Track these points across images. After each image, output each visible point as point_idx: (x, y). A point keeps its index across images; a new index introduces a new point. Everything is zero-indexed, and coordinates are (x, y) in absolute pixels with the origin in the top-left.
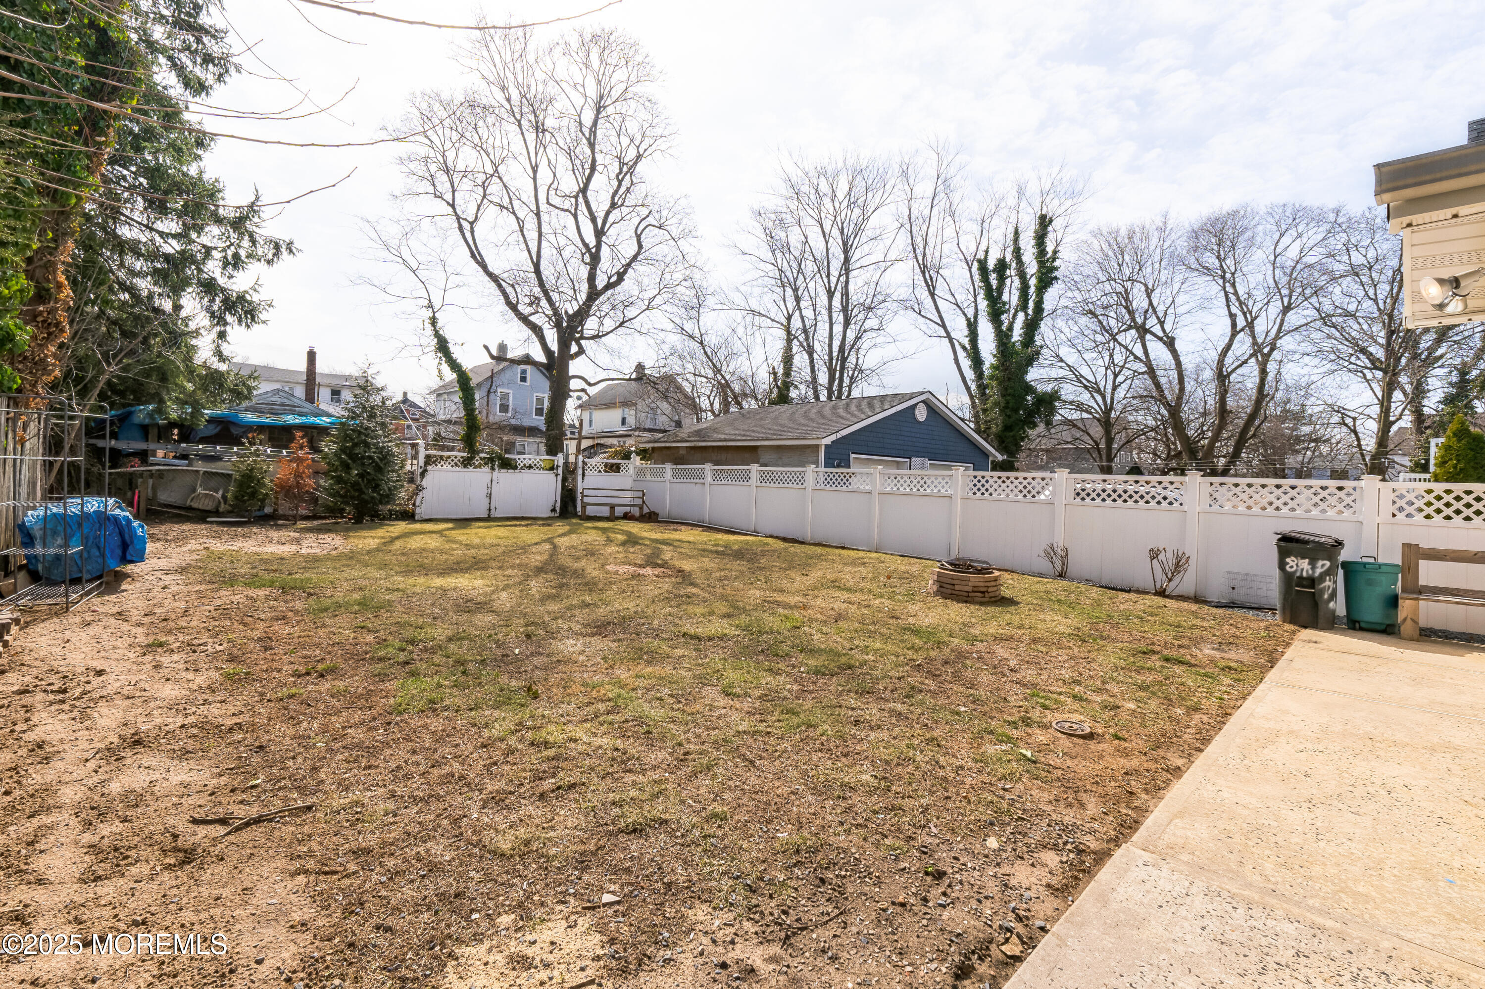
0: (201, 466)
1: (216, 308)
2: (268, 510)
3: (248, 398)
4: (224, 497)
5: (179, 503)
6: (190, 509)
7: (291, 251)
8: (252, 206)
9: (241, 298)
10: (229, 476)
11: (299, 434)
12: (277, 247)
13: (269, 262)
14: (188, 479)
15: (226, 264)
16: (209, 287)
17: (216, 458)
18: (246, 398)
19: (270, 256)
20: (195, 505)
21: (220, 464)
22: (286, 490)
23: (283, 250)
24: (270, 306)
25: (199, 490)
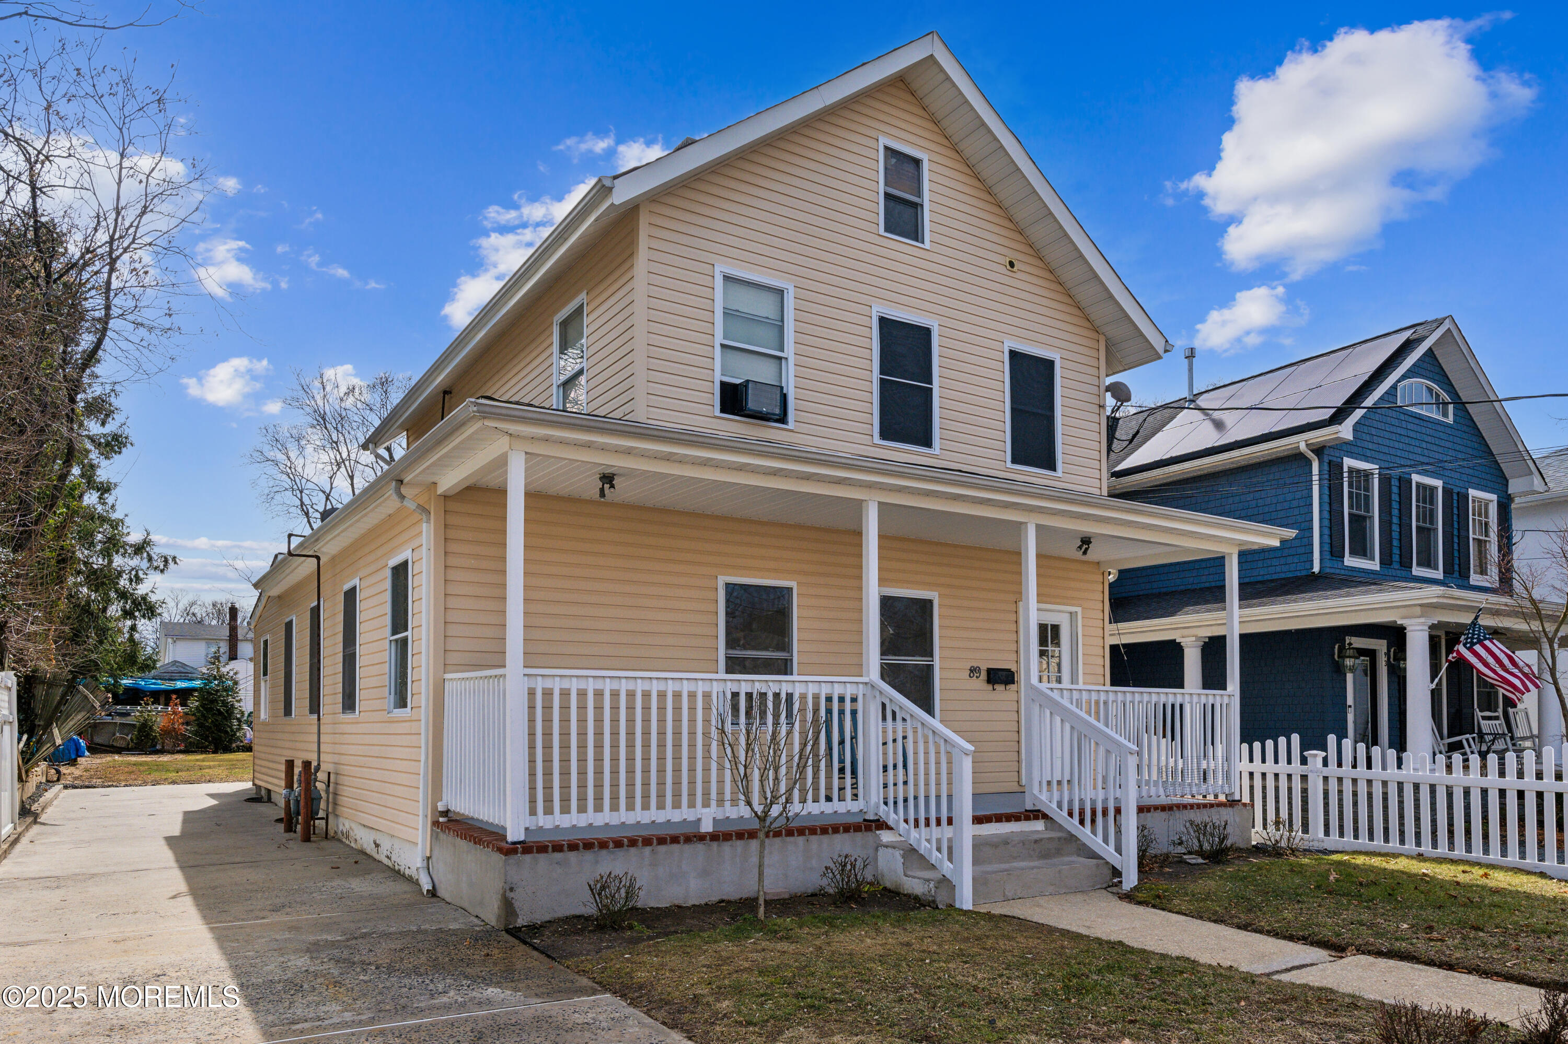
0: (118, 720)
1: (128, 607)
2: (159, 747)
3: (154, 668)
4: (131, 739)
5: (106, 743)
6: (112, 746)
7: (176, 563)
8: (145, 542)
9: (144, 598)
10: (134, 726)
11: (174, 696)
12: (166, 561)
13: (162, 571)
14: (111, 728)
15: (131, 580)
16: (123, 595)
17: (127, 714)
18: (153, 668)
19: (162, 567)
20: (115, 744)
21: (129, 718)
22: (167, 732)
23: (170, 561)
24: (163, 603)
25: (118, 735)
